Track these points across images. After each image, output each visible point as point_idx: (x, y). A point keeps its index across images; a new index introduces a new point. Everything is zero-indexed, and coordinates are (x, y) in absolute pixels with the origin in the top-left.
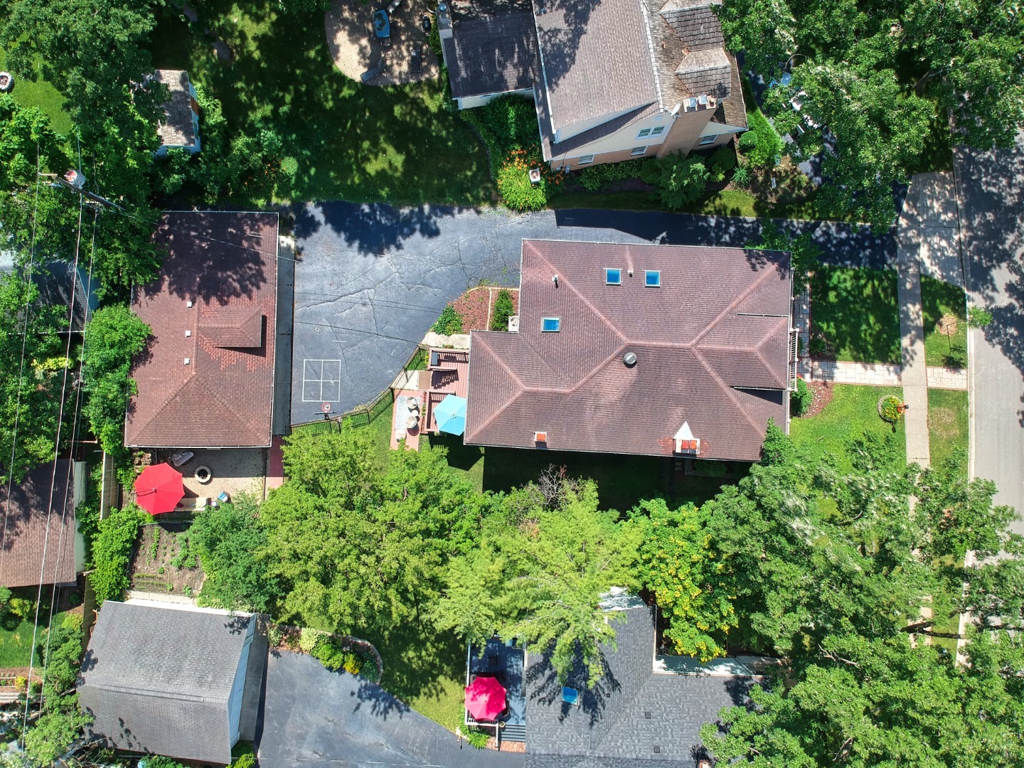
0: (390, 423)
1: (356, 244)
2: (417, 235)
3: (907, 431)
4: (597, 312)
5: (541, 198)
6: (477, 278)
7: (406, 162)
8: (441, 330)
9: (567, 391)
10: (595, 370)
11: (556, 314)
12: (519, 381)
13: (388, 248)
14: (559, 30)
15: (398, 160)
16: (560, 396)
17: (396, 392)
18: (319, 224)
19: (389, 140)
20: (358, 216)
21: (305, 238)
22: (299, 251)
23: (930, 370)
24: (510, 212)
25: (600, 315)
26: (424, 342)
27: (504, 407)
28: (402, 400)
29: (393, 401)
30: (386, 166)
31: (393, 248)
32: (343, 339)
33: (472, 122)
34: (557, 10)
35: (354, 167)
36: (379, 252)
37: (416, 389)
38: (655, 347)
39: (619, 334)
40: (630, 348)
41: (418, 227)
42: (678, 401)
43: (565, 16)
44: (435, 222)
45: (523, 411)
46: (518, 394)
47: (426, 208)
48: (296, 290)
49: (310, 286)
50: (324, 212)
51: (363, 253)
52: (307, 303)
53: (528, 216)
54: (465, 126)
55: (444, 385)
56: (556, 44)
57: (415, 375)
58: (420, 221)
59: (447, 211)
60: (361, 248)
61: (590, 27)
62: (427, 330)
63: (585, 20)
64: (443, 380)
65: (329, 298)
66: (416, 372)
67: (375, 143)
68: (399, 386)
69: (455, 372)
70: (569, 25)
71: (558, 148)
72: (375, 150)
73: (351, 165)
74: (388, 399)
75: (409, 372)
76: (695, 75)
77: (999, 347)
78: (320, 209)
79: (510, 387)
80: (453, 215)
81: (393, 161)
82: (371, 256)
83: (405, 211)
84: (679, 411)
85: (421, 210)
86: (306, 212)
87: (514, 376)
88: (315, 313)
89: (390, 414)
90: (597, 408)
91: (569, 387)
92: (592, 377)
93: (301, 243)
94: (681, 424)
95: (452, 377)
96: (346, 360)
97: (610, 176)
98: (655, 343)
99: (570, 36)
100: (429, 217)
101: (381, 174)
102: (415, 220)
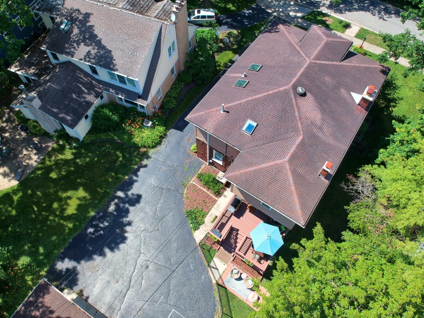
0: (240, 300)
1: (107, 250)
2: (131, 209)
3: (372, 52)
4: (259, 96)
5: (161, 129)
6: (180, 186)
7: (85, 190)
8: (197, 225)
9: (301, 137)
10: (297, 114)
11: (245, 121)
12: (278, 162)
13: (126, 232)
14: (89, 51)
15: (81, 193)
16: (302, 143)
17: (220, 282)
18: (75, 268)
19: (66, 190)
20: (91, 238)
21: (76, 285)
22: (81, 293)
23: (346, 33)
24: (156, 149)
25: (262, 95)
26: (198, 241)
27: (291, 181)
28: (229, 282)
29: (226, 288)
30: (78, 202)
31: (128, 228)
32: (159, 298)
33: (93, 138)
34: (78, 47)
35: (62, 222)
36: (124, 239)
37: (225, 267)
38: (301, 76)
39: (281, 89)
40: (295, 87)
41: (127, 205)
42: (336, 88)
43: (85, 45)
44: (133, 194)
45: (300, 170)
46: (287, 166)
47: (120, 194)
48: (103, 311)
49: (108, 298)
50: (70, 259)
51: (116, 250)
52: (117, 309)
53: (165, 142)
54: (92, 143)
55: (236, 242)
56: (95, 57)
57: (217, 261)
58: (124, 203)
59: (131, 183)
60: (112, 249)
61: (100, 36)
62: (191, 235)
63: (96, 36)
64: (232, 241)
65: (125, 291)
66: (214, 259)
67: (60, 200)
68: (217, 277)
69: (232, 229)
70: (91, 45)
71: (144, 96)
72: (63, 203)
73: (59, 223)
74: (222, 291)
75: (212, 264)
76: (161, 12)
77: (346, 12)
78: (67, 260)
79: (279, 169)
80: (136, 181)
81: (79, 196)
82: (122, 246)
83: (112, 208)
84: (343, 91)
85: (119, 198)
86: (61, 271)
87: (272, 163)
88: (129, 307)
89: (234, 297)
90: (320, 129)
91: (298, 135)
92: (300, 118)
93: (77, 289)
94: (351, 96)
95: (234, 233)
96: (176, 307)
97: (174, 95)
98: (298, 75)
99: (96, 48)
100: (127, 196)
101: (79, 207)
102: (121, 205)
